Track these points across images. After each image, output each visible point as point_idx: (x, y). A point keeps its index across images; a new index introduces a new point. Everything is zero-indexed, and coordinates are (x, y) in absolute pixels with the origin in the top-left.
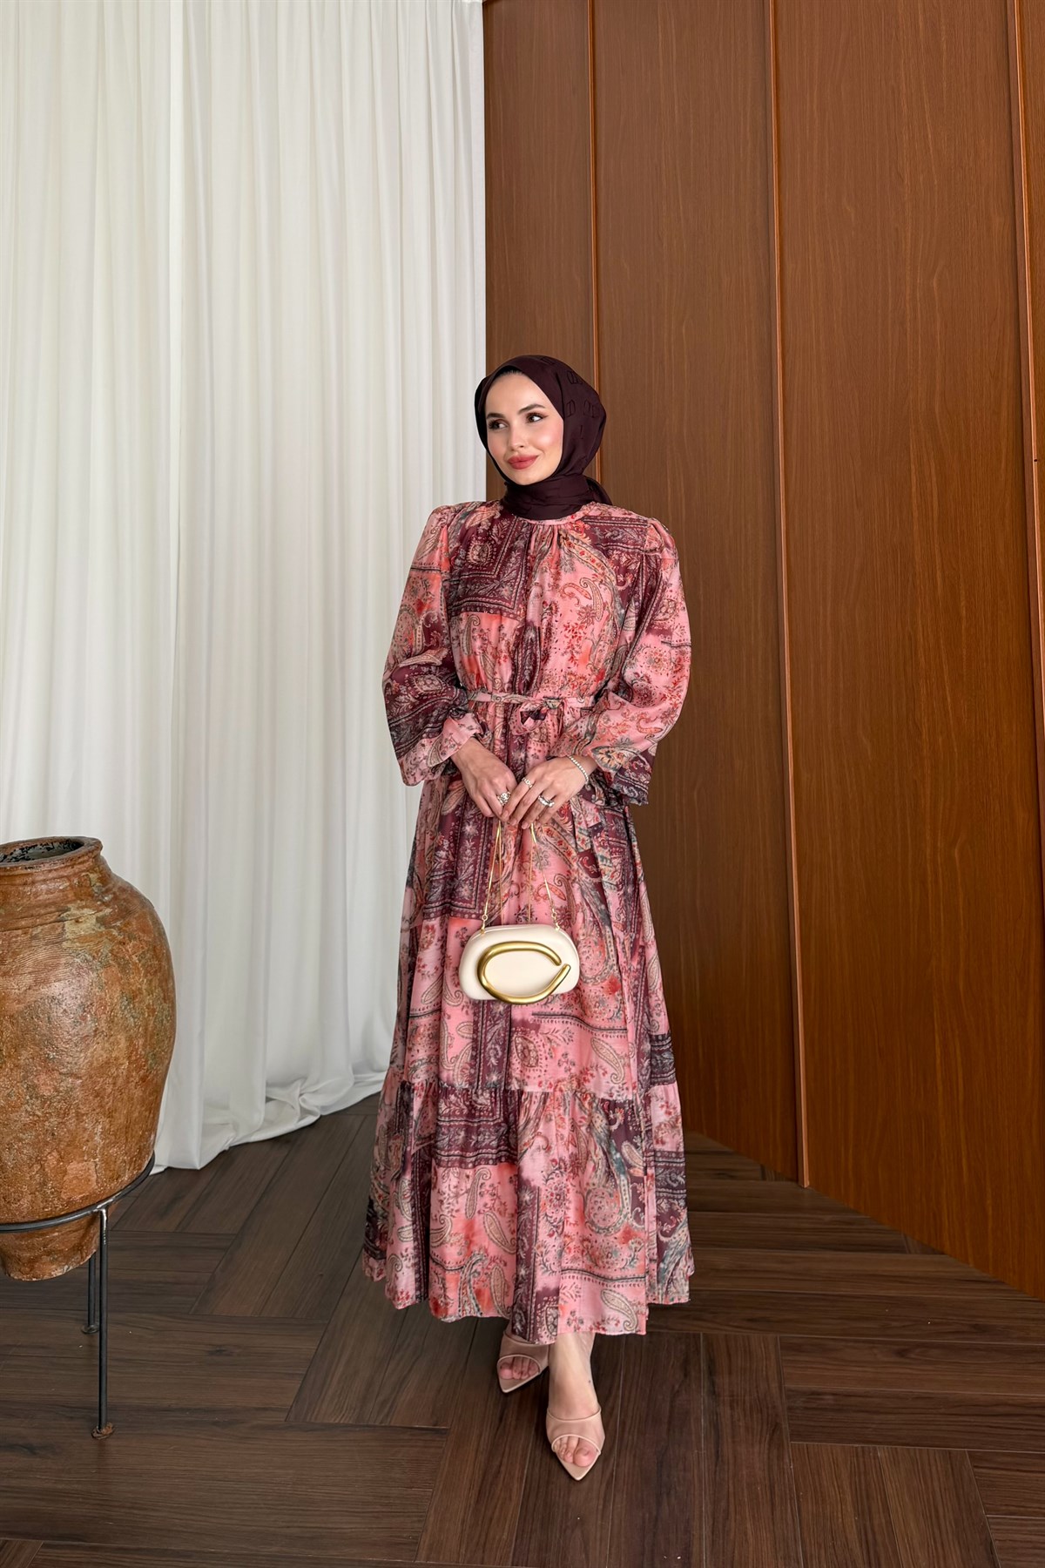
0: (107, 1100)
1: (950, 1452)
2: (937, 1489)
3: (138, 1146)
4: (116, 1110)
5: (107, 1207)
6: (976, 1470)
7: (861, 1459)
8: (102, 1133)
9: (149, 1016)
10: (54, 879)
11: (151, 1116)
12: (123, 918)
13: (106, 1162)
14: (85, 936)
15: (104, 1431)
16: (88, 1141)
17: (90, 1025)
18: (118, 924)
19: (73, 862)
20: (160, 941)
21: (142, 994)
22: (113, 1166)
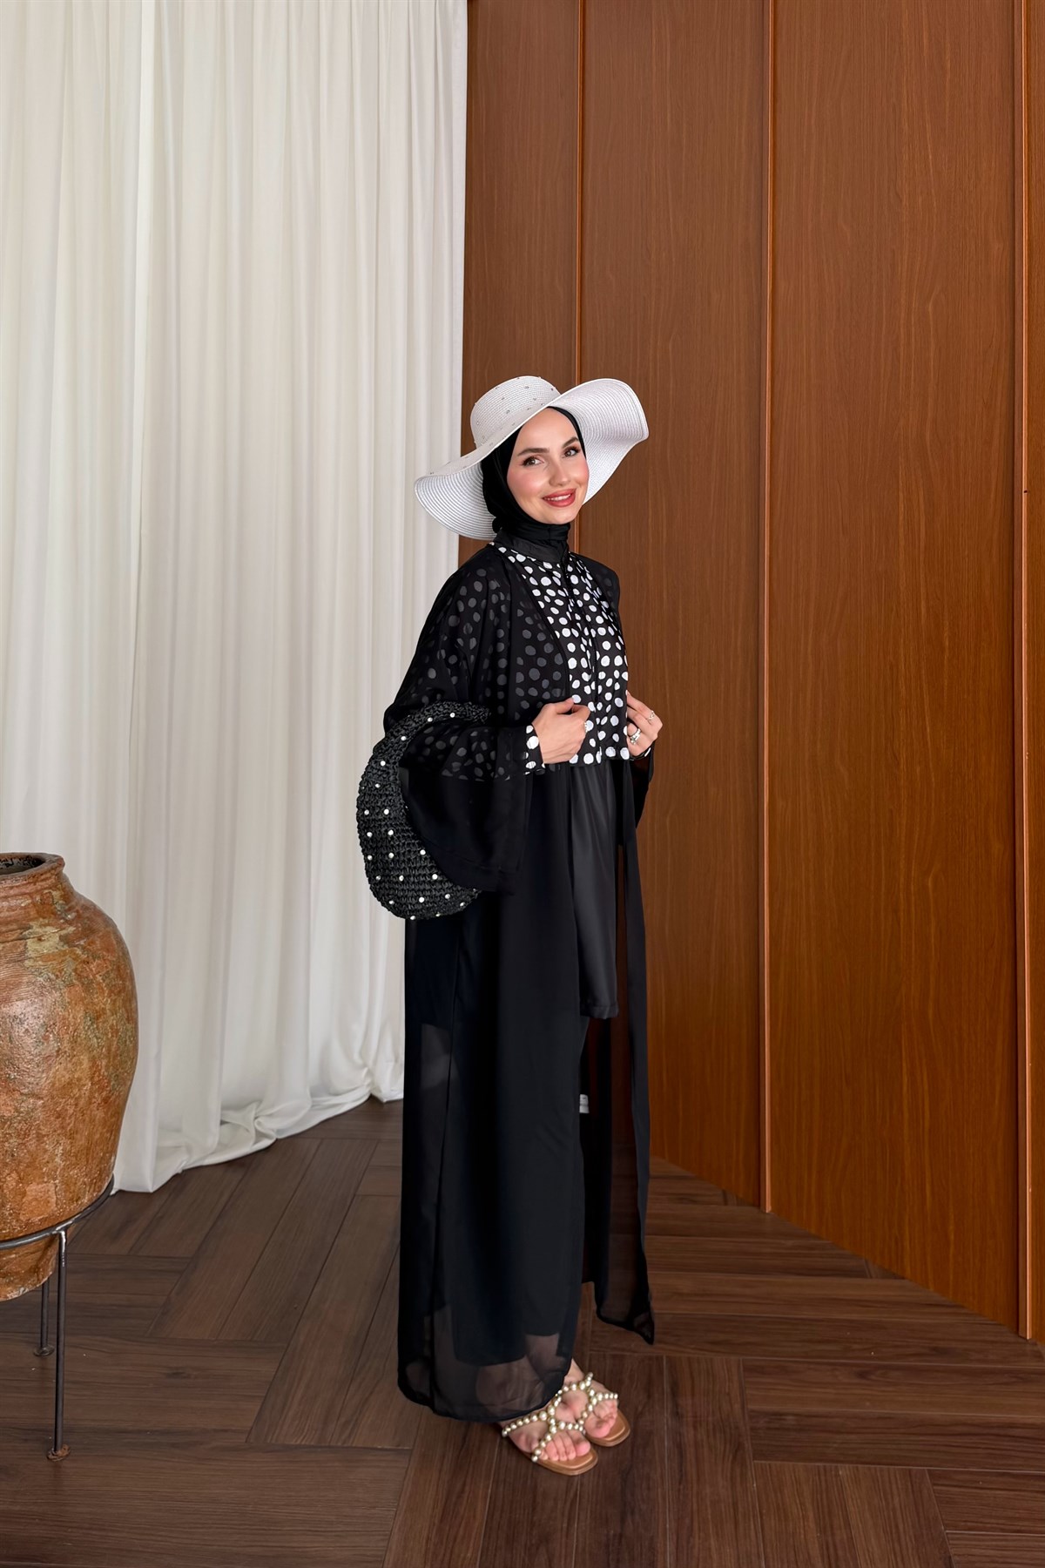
0: (68, 1121)
1: (910, 1471)
2: (897, 1506)
3: (98, 1168)
4: (77, 1132)
5: (66, 1229)
6: (935, 1487)
7: (823, 1478)
8: (63, 1154)
9: (112, 1036)
10: (16, 895)
11: (112, 1138)
12: (87, 936)
13: (67, 1183)
14: (49, 955)
15: (59, 1452)
16: (48, 1162)
17: (53, 1045)
18: (82, 942)
19: (35, 879)
20: (124, 961)
21: (105, 1014)
22: (72, 1188)
